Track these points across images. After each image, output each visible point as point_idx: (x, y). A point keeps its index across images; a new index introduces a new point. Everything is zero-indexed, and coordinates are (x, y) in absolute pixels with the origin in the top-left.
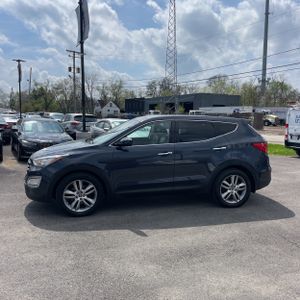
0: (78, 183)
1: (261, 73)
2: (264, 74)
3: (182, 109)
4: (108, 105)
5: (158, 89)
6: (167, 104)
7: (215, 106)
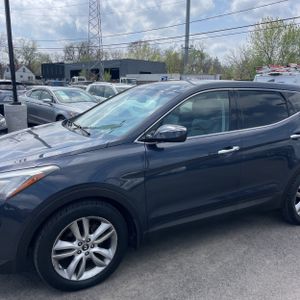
0: (80, 225)
1: (184, 38)
2: (187, 41)
3: (108, 76)
4: (21, 69)
5: (77, 54)
6: (92, 70)
7: (142, 73)
